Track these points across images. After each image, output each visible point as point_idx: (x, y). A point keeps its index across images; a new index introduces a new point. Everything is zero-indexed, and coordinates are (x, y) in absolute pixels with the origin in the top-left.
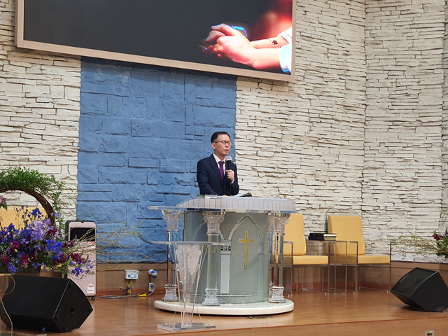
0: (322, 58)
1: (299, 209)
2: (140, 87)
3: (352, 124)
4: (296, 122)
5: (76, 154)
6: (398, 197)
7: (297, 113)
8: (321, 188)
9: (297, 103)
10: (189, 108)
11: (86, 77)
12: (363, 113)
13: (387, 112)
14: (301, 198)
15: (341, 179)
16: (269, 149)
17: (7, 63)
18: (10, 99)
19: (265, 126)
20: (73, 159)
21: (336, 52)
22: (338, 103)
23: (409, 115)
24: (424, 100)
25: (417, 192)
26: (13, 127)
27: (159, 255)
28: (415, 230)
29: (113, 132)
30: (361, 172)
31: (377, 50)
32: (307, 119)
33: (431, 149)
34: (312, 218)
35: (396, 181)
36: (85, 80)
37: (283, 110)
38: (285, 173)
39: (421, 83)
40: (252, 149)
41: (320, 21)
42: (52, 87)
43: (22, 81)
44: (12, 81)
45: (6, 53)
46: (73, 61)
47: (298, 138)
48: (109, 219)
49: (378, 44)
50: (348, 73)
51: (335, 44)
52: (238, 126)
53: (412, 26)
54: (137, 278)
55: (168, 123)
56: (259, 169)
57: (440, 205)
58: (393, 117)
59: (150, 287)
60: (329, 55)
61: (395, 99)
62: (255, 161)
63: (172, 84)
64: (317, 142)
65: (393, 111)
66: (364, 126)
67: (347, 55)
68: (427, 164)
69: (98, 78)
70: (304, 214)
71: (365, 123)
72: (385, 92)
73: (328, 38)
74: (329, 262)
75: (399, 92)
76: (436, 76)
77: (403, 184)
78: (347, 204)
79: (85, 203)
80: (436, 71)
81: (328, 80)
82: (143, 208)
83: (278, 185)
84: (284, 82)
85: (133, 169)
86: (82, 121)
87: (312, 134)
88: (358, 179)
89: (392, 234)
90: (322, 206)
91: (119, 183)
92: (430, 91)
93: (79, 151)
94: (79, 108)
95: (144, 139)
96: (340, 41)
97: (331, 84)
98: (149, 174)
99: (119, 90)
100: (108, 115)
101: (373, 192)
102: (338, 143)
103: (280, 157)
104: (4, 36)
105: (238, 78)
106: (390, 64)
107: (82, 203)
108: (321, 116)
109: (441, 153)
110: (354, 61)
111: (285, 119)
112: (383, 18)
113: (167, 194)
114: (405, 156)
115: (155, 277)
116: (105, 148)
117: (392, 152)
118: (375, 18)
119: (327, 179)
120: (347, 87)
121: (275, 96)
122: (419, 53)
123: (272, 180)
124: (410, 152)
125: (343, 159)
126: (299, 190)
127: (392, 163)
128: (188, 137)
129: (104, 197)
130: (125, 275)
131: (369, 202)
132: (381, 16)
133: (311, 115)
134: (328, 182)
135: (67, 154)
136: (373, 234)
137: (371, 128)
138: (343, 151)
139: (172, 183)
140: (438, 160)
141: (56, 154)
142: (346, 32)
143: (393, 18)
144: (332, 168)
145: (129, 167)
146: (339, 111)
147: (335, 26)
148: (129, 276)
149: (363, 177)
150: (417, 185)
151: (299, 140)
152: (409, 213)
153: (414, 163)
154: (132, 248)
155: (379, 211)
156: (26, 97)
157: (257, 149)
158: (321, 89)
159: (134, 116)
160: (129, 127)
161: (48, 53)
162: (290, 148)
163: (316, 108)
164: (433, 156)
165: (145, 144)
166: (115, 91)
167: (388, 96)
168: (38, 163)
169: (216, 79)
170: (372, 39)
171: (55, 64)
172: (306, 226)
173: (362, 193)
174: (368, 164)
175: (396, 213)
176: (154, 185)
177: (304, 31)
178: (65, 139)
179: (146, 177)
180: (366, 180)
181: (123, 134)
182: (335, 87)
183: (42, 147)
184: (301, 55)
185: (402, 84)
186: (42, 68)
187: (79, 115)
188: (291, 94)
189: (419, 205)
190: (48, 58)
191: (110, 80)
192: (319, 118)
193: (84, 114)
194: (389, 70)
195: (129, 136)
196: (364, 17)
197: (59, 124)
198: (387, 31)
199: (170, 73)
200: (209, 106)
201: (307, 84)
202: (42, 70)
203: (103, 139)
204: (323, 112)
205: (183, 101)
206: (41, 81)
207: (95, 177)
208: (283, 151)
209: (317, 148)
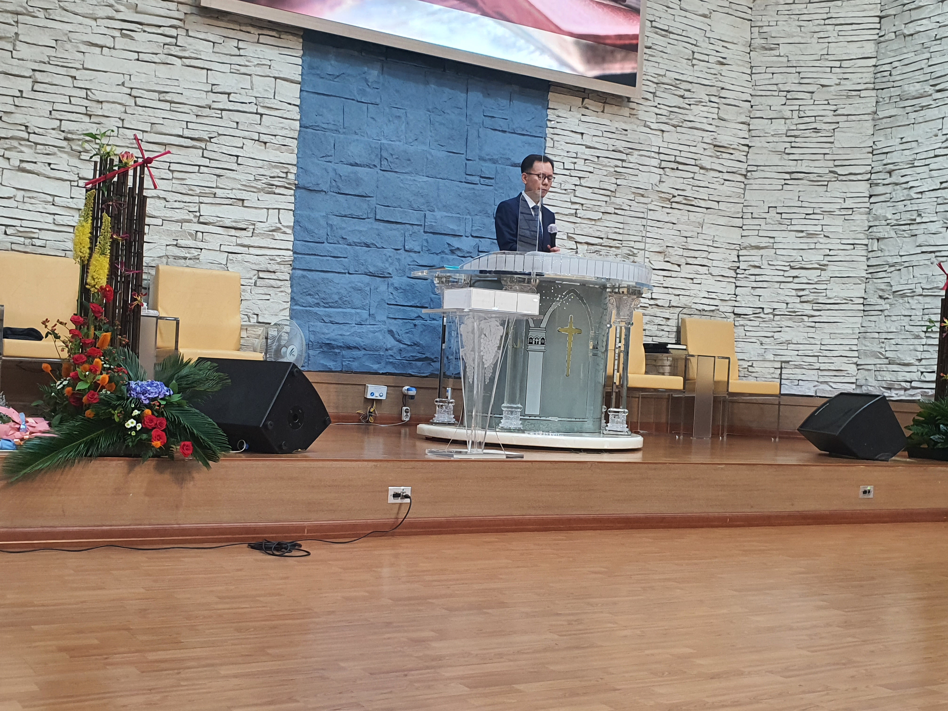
0: (684, 66)
2: (397, 91)
3: (727, 176)
4: (638, 167)
5: (292, 192)
6: (794, 293)
7: (642, 153)
8: (674, 274)
9: (643, 137)
10: (473, 133)
11: (311, 67)
12: (743, 159)
13: (782, 159)
15: (705, 262)
16: (594, 208)
17: (182, 32)
18: (186, 93)
19: (591, 169)
20: (287, 200)
21: (706, 58)
22: (705, 140)
23: (817, 164)
24: (843, 139)
25: (825, 287)
26: (192, 139)
27: (419, 364)
28: (818, 347)
29: (352, 161)
30: (736, 253)
31: (769, 58)
32: (656, 162)
33: (851, 217)
34: (658, 321)
35: (792, 268)
36: (308, 70)
37: (621, 145)
38: (618, 248)
39: (838, 112)
40: (569, 205)
41: (682, 7)
42: (255, 78)
43: (207, 65)
44: (191, 63)
45: (182, 16)
46: (291, 37)
47: (640, 192)
48: (342, 303)
49: (771, 49)
50: (724, 93)
51: (704, 45)
54: (384, 398)
55: (442, 154)
56: (579, 239)
57: (861, 307)
58: (792, 167)
59: (404, 414)
60: (695, 62)
61: (796, 137)
62: (572, 225)
63: (448, 89)
64: (670, 201)
65: (792, 157)
66: (742, 179)
67: (722, 64)
68: (844, 242)
69: (330, 70)
70: (644, 315)
71: (745, 176)
72: (780, 126)
73: (695, 35)
74: (684, 386)
75: (803, 127)
76: (864, 100)
77: (803, 272)
78: (712, 302)
79: (305, 273)
80: (863, 94)
81: (692, 101)
82: (396, 289)
84: (623, 100)
85: (382, 224)
86: (301, 139)
87: (664, 187)
88: (731, 265)
89: (782, 352)
90: (673, 304)
91: (360, 244)
92: (853, 124)
93: (297, 187)
94: (298, 117)
95: (401, 176)
96: (712, 41)
97: (696, 109)
98: (407, 234)
99: (362, 92)
101: (755, 285)
102: (703, 204)
103: (611, 221)
105: (552, 88)
106: (790, 81)
107: (300, 272)
108: (678, 159)
109: (867, 224)
111: (623, 161)
112: (780, 8)
114: (809, 228)
115: (412, 397)
116: (338, 187)
117: (787, 222)
118: (769, 8)
119: (682, 261)
120: (722, 115)
121: (607, 122)
124: (816, 222)
125: (709, 231)
127: (788, 240)
128: (470, 178)
129: (335, 265)
130: (365, 392)
131: (747, 302)
132: (777, 4)
133: (662, 157)
134: (684, 267)
135: (277, 191)
136: (750, 351)
137: (755, 184)
138: (710, 218)
139: (443, 252)
140: (862, 236)
141: (260, 190)
142: (723, 27)
143: (797, 8)
144: (692, 243)
145: (376, 220)
146: (707, 153)
147: (705, 16)
148: (372, 394)
149: (739, 261)
150: (825, 275)
151: (643, 196)
152: (811, 319)
153: (823, 240)
154: (377, 351)
155: (762, 315)
156: (212, 91)
157: (577, 206)
158: (681, 116)
159: (386, 138)
160: (377, 155)
161: (250, 22)
162: (628, 208)
163: (671, 146)
164: (854, 228)
165: (402, 185)
166: (356, 94)
167: (785, 132)
168: (230, 201)
169: (516, 88)
170: (763, 41)
171: (261, 41)
172: (647, 333)
173: (736, 287)
174: (747, 242)
175: (790, 319)
176: (415, 252)
177: (658, 19)
178: (275, 167)
179: (402, 239)
180: (743, 265)
181: (368, 166)
182: (702, 114)
183: (237, 177)
184: (651, 58)
185: (809, 113)
186: (240, 46)
187: (298, 128)
188: (633, 119)
189: (828, 307)
190: (250, 29)
191: (349, 75)
192: (674, 162)
193: (307, 127)
194: (788, 92)
195: (377, 170)
196: (751, 6)
197: (265, 140)
198: (787, 29)
199: (444, 71)
200: (504, 132)
201: (659, 106)
202: (239, 49)
203: (335, 170)
204: (683, 154)
205: (464, 119)
206: (238, 67)
207: (322, 233)
208: (616, 211)
209: (671, 211)
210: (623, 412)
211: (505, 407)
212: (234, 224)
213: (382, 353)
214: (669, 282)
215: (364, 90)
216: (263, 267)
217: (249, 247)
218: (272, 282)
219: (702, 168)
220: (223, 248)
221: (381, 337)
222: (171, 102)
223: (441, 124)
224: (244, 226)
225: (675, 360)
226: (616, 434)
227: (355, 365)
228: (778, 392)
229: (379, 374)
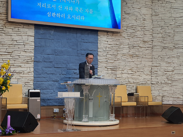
0: (134, 22)
1: (125, 83)
2: (59, 36)
3: (147, 49)
4: (123, 48)
5: (33, 63)
6: (166, 78)
7: (124, 45)
8: (134, 75)
9: (124, 41)
10: (79, 44)
12: (151, 44)
13: (161, 43)
14: (126, 79)
15: (143, 71)
16: (112, 59)
17: (4, 27)
18: (6, 42)
19: (110, 50)
20: (32, 65)
21: (140, 19)
22: (141, 40)
23: (170, 44)
24: (176, 38)
25: (173, 76)
26: (8, 52)
28: (173, 92)
29: (48, 54)
30: (151, 68)
31: (157, 18)
32: (128, 47)
33: (179, 58)
34: (131, 87)
35: (165, 71)
36: (36, 33)
37: (118, 43)
38: (119, 69)
39: (175, 31)
40: (105, 59)
41: (133, 7)
42: (23, 36)
43: (11, 34)
44: (7, 34)
45: (4, 23)
46: (31, 26)
47: (124, 55)
48: (47, 89)
49: (157, 15)
50: (145, 28)
51: (139, 16)
52: (99, 50)
53: (171, 8)
54: (58, 112)
55: (70, 50)
56: (108, 67)
58: (164, 45)
59: (64, 116)
60: (137, 20)
61: (164, 38)
62: (106, 64)
63: (72, 34)
64: (132, 56)
65: (164, 43)
66: (151, 49)
67: (144, 20)
68: (178, 64)
69: (41, 32)
70: (127, 86)
71: (152, 48)
72: (160, 35)
73: (136, 14)
74: (137, 105)
75: (166, 35)
76: (181, 28)
77: (168, 72)
78: (145, 81)
79: (37, 82)
80: (181, 26)
81: (136, 31)
83: (116, 74)
84: (118, 32)
85: (56, 68)
86: (35, 49)
87: (130, 53)
88: (149, 71)
89: (164, 93)
90: (135, 82)
91: (50, 74)
92: (178, 34)
93: (34, 61)
94: (34, 45)
95: (61, 56)
96: (141, 15)
97: (138, 32)
98: (62, 70)
99: (50, 37)
100: (46, 47)
101: (156, 76)
102: (141, 56)
103: (117, 63)
104: (3, 17)
105: (99, 31)
106: (162, 24)
107: (36, 82)
108: (134, 45)
110: (147, 23)
111: (119, 47)
113: (70, 78)
114: (169, 61)
116: (44, 60)
117: (163, 60)
118: (156, 5)
119: (137, 71)
120: (145, 33)
121: (114, 38)
122: (174, 19)
123: (113, 72)
124: (170, 59)
125: (143, 63)
126: (125, 76)
127: (164, 64)
128: (78, 55)
129: (44, 80)
130: (53, 111)
131: (154, 80)
132: (158, 4)
133: (129, 45)
134: (137, 73)
135: (29, 63)
136: (156, 93)
137: (155, 50)
138: (143, 60)
140: (182, 63)
141: (25, 63)
142: (144, 11)
143: (163, 5)
144: (139, 66)
145: (54, 67)
146: (141, 43)
147: (139, 9)
148: (55, 111)
149: (152, 70)
150: (174, 73)
152: (171, 84)
153: (172, 64)
154: (56, 100)
155: (158, 84)
156: (12, 40)
157: (107, 59)
158: (134, 35)
159: (56, 47)
160: (54, 52)
161: (21, 23)
162: (121, 59)
163: (131, 42)
164: (180, 61)
165: (61, 58)
167: (161, 37)
168: (18, 66)
169: (89, 32)
170: (155, 13)
171: (24, 27)
172: (128, 90)
173: (152, 77)
174: (154, 65)
175: (165, 85)
176: (65, 74)
177: (126, 11)
178: (29, 57)
179: (61, 71)
180: (153, 71)
181: (52, 54)
182: (139, 33)
183: (19, 60)
184: (125, 21)
185: (167, 32)
187: (34, 47)
188: (121, 37)
189: (175, 81)
190: (21, 25)
191: (46, 33)
192: (133, 46)
193: (36, 47)
194: (162, 26)
196: (152, 5)
197: (26, 51)
198: (161, 10)
199: (71, 30)
200: (87, 43)
201: (128, 33)
202: (19, 30)
203: (43, 56)
205: (76, 41)
206: (18, 34)
207: (41, 72)
208: (118, 60)
209: (132, 58)
211: (84, 116)
212: (19, 72)
215: (50, 36)
216: (26, 82)
217: (23, 77)
218: (29, 85)
219: (140, 47)
220: (16, 78)
222: (2, 44)
223: (70, 42)
224: (21, 72)
227: (50, 104)
229: (57, 106)
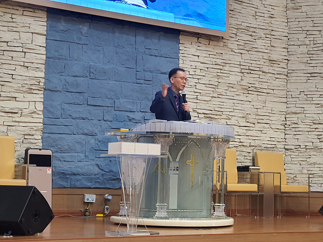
0: (251, 20)
1: (233, 146)
2: (98, 37)
3: (277, 76)
4: (229, 72)
5: (42, 92)
6: (316, 137)
7: (231, 65)
8: (251, 129)
9: (231, 56)
10: (139, 57)
11: (51, 26)
12: (285, 67)
13: (306, 66)
15: (268, 122)
16: (207, 95)
19: (204, 74)
20: (39, 96)
21: (263, 15)
22: (264, 57)
27: (113, 182)
29: (74, 75)
30: (284, 116)
31: (297, 14)
32: (239, 70)
34: (244, 154)
35: (314, 124)
36: (50, 28)
37: (219, 61)
38: (220, 115)
40: (193, 93)
42: (21, 33)
46: (40, 12)
47: (231, 86)
48: (70, 150)
49: (297, 9)
50: (273, 33)
51: (261, 8)
54: (94, 201)
55: (122, 69)
56: (199, 111)
58: (311, 70)
59: (106, 210)
60: (257, 17)
61: (312, 54)
62: (195, 104)
63: (125, 35)
64: (247, 90)
66: (285, 77)
67: (272, 17)
69: (62, 28)
70: (236, 151)
71: (287, 75)
72: (304, 49)
73: (258, 3)
74: (258, 191)
75: (316, 49)
77: (320, 126)
78: (273, 143)
79: (49, 135)
81: (256, 38)
82: (100, 141)
84: (219, 38)
85: (91, 107)
86: (47, 64)
87: (243, 83)
88: (281, 123)
89: (311, 169)
90: (252, 144)
91: (79, 118)
93: (45, 89)
94: (45, 53)
95: (101, 81)
96: (266, 6)
97: (259, 42)
98: (105, 112)
99: (80, 39)
100: (70, 60)
101: (295, 133)
102: (265, 91)
103: (216, 101)
105: (180, 32)
106: (308, 25)
107: (47, 134)
108: (250, 68)
110: (278, 23)
111: (221, 69)
114: (322, 102)
115: (109, 200)
116: (67, 88)
117: (311, 99)
119: (256, 121)
120: (272, 44)
121: (212, 50)
125: (269, 105)
127: (311, 109)
128: (139, 81)
129: (66, 130)
130: (84, 198)
131: (291, 142)
133: (242, 67)
134: (256, 124)
135: (34, 92)
136: (295, 168)
137: (293, 79)
138: (270, 98)
139: (125, 121)
141: (24, 92)
144: (260, 112)
145: (88, 105)
146: (266, 64)
148: (88, 199)
149: (286, 121)
154: (90, 176)
155: (300, 149)
157: (197, 94)
158: (251, 46)
159: (92, 61)
160: (88, 71)
161: (18, 4)
162: (225, 94)
163: (246, 61)
165: (101, 86)
166: (76, 39)
167: (307, 52)
168: (9, 99)
169: (162, 33)
170: (293, 5)
171: (24, 14)
172: (239, 161)
173: (285, 134)
174: (290, 110)
175: (315, 151)
176: (110, 121)
178: (33, 79)
179: (102, 114)
180: (288, 123)
181: (83, 77)
182: (262, 44)
183: (12, 85)
184: (233, 16)
185: (319, 42)
186: (13, 17)
187: (45, 59)
188: (225, 48)
190: (18, 8)
191: (72, 30)
192: (248, 69)
193: (50, 58)
194: (307, 31)
195: (88, 78)
197: (27, 66)
199: (123, 26)
200: (156, 56)
201: (239, 41)
202: (12, 19)
203: (65, 80)
204: (253, 65)
205: (134, 50)
206: (12, 28)
207: (59, 113)
208: (219, 96)
209: (248, 95)
210: (223, 206)
211: (158, 205)
212: (11, 111)
213: (93, 177)
214: (249, 133)
216: (26, 133)
217: (19, 122)
218: (32, 141)
219: (263, 72)
220: (5, 123)
221: (92, 168)
223: (122, 53)
224: (16, 111)
225: (252, 175)
226: (219, 218)
227: (78, 184)
228: (308, 191)
229: (91, 188)
